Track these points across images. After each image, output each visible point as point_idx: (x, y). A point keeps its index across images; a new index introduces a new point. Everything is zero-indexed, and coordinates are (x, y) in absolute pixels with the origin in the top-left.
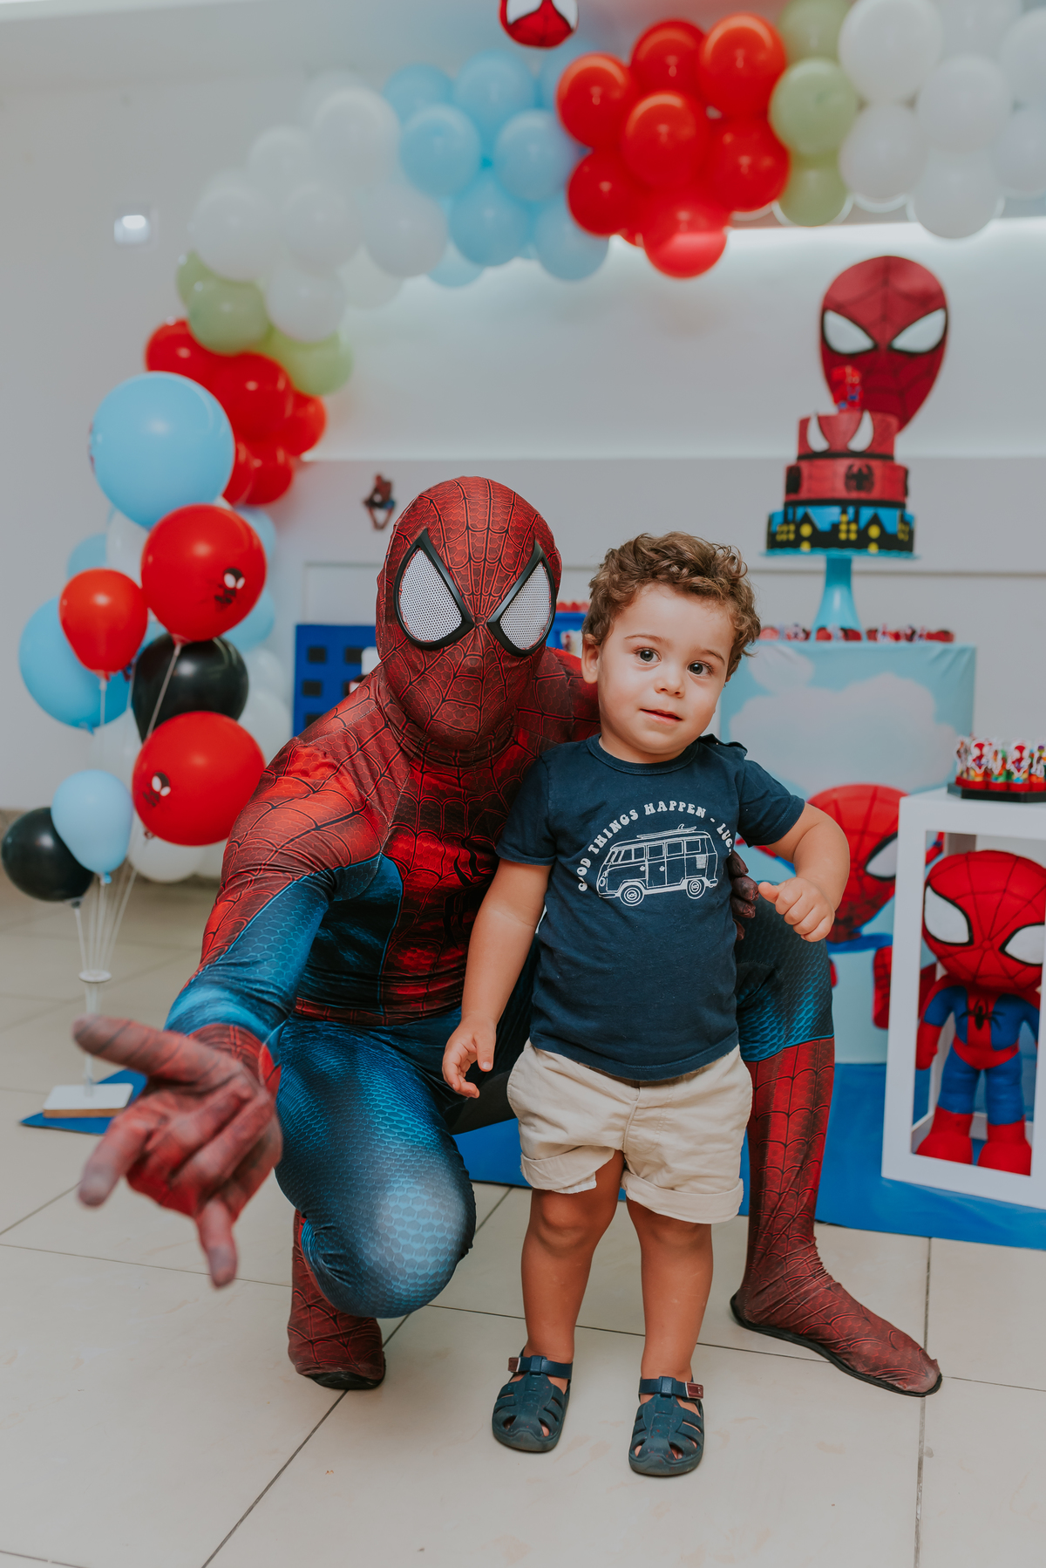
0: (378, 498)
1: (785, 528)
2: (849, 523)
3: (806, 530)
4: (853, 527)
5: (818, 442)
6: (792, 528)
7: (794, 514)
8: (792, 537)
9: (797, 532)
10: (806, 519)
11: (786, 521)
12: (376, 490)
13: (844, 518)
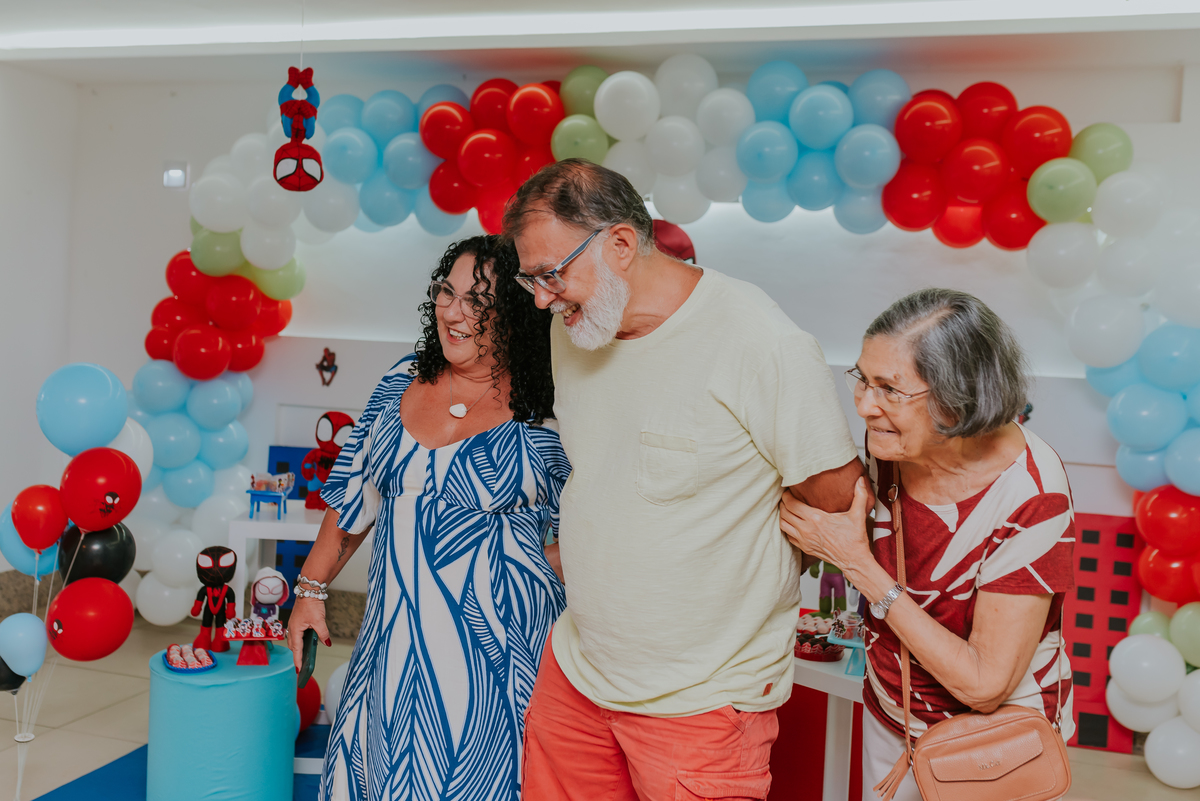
0: (325, 364)
12: (324, 359)
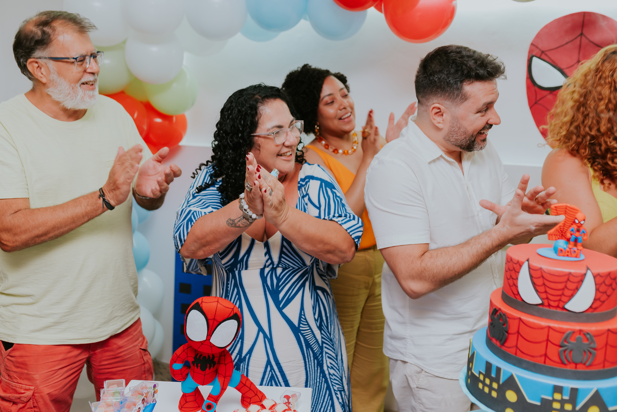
1: (487, 381)
2: (562, 402)
3: (511, 396)
4: (568, 407)
5: (529, 294)
6: (495, 385)
7: (498, 370)
8: (494, 394)
9: (502, 390)
10: (511, 383)
11: (488, 374)
13: (557, 396)
